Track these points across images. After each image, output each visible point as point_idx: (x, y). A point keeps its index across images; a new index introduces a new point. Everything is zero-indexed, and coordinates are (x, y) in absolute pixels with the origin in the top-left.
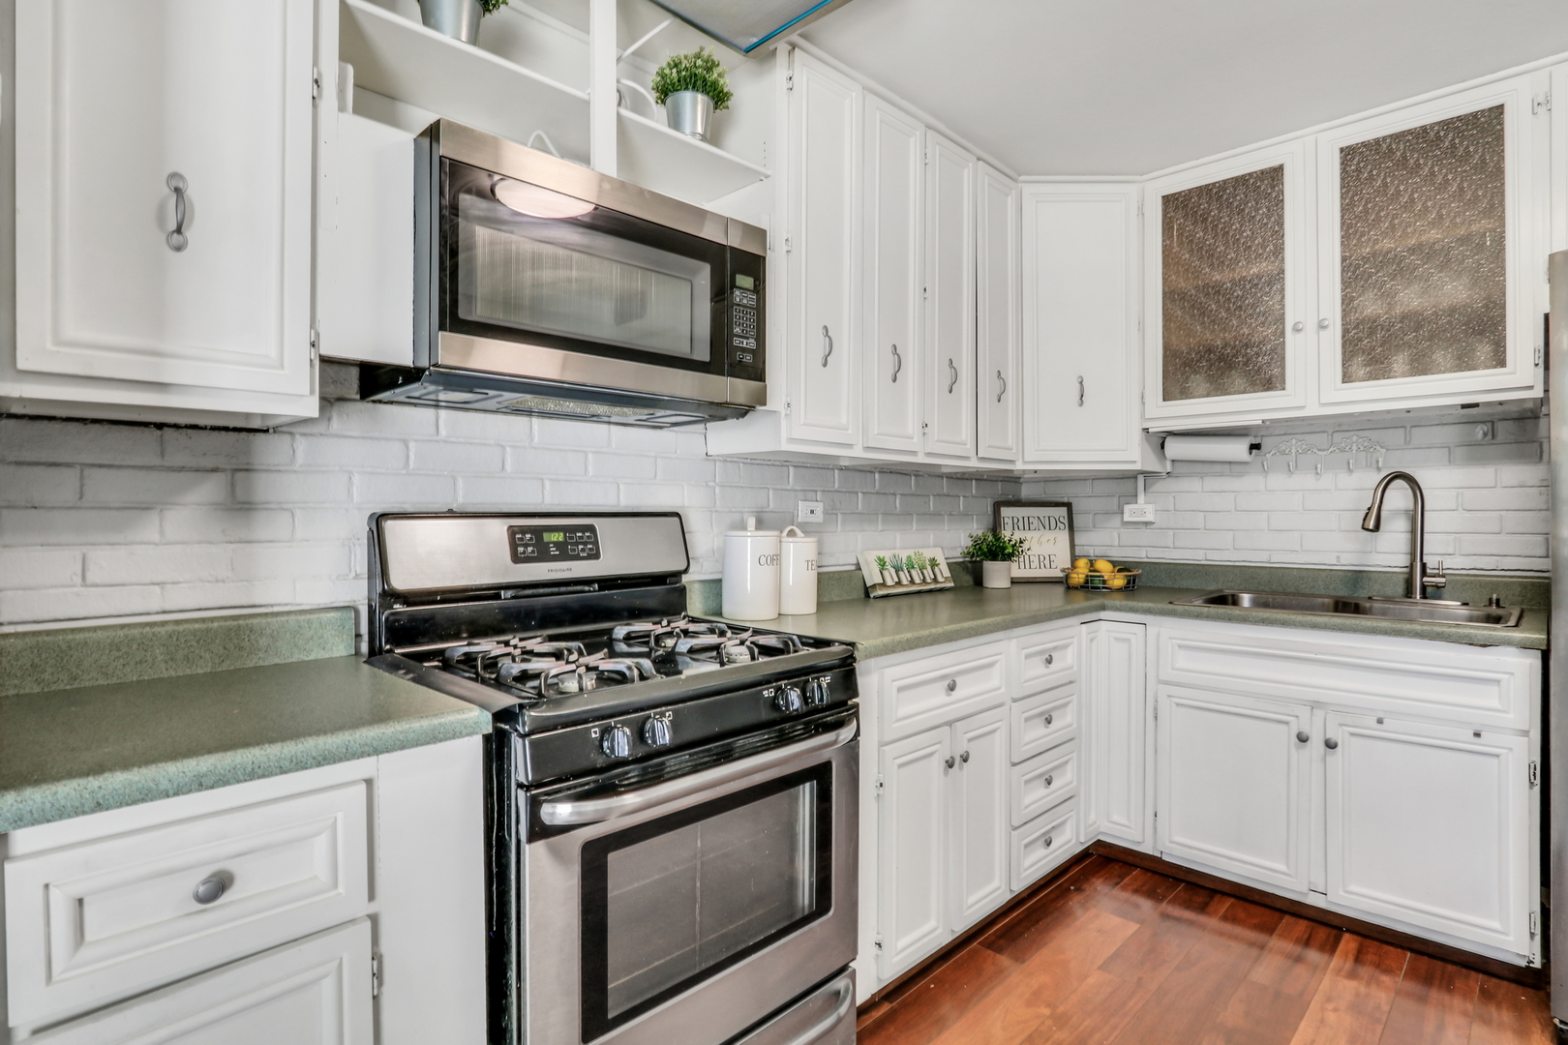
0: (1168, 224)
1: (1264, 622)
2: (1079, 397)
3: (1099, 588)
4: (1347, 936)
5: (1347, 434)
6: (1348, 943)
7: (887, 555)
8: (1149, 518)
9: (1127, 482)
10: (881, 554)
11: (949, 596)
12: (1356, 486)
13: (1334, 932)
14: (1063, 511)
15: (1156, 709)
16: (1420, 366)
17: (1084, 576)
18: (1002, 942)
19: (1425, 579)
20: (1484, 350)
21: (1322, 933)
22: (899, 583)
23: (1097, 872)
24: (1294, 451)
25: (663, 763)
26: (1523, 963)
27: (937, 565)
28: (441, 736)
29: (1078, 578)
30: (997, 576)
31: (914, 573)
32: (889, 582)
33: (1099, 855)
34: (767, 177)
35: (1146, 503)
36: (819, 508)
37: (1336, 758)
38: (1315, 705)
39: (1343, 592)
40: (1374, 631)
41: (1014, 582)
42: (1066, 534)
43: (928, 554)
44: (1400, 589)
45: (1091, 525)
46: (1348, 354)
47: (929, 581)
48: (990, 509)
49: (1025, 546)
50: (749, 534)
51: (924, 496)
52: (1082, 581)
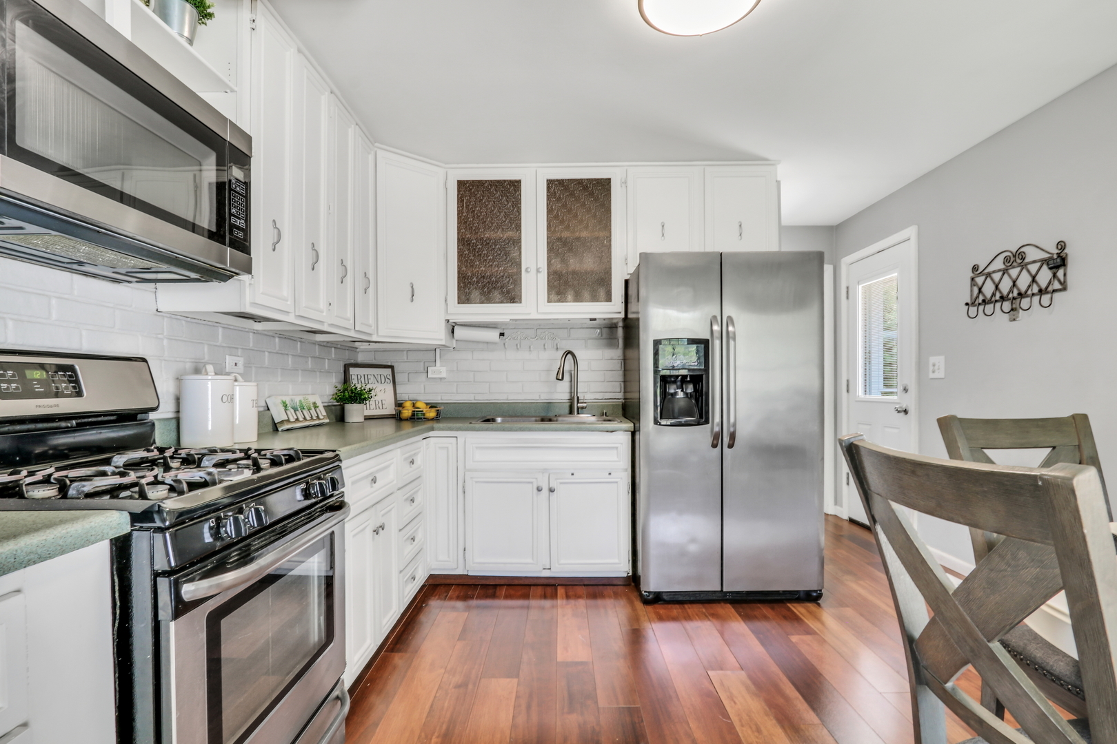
0: (461, 198)
1: (510, 430)
2: (410, 296)
3: (421, 419)
4: (559, 587)
5: (544, 330)
6: (561, 591)
7: (287, 400)
8: (444, 375)
9: (431, 353)
10: (284, 398)
11: (325, 429)
12: (550, 358)
13: (553, 587)
14: (389, 371)
15: (464, 487)
16: (578, 298)
17: (410, 411)
18: (398, 646)
19: (579, 405)
20: (602, 293)
21: (549, 590)
22: (297, 420)
23: (433, 593)
24: (519, 338)
25: (249, 545)
26: (625, 575)
27: (318, 407)
28: (93, 538)
29: (407, 413)
30: (355, 413)
31: (305, 412)
32: (292, 420)
33: (430, 585)
34: (232, 91)
35: (441, 366)
36: (241, 361)
37: (553, 495)
38: (544, 471)
39: (543, 414)
40: (556, 430)
41: (367, 418)
42: (390, 386)
43: (312, 399)
44: (567, 410)
45: (407, 380)
46: (551, 287)
47: (315, 418)
48: (342, 370)
49: (373, 393)
50: (210, 377)
51: (305, 357)
52: (410, 414)
